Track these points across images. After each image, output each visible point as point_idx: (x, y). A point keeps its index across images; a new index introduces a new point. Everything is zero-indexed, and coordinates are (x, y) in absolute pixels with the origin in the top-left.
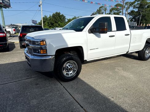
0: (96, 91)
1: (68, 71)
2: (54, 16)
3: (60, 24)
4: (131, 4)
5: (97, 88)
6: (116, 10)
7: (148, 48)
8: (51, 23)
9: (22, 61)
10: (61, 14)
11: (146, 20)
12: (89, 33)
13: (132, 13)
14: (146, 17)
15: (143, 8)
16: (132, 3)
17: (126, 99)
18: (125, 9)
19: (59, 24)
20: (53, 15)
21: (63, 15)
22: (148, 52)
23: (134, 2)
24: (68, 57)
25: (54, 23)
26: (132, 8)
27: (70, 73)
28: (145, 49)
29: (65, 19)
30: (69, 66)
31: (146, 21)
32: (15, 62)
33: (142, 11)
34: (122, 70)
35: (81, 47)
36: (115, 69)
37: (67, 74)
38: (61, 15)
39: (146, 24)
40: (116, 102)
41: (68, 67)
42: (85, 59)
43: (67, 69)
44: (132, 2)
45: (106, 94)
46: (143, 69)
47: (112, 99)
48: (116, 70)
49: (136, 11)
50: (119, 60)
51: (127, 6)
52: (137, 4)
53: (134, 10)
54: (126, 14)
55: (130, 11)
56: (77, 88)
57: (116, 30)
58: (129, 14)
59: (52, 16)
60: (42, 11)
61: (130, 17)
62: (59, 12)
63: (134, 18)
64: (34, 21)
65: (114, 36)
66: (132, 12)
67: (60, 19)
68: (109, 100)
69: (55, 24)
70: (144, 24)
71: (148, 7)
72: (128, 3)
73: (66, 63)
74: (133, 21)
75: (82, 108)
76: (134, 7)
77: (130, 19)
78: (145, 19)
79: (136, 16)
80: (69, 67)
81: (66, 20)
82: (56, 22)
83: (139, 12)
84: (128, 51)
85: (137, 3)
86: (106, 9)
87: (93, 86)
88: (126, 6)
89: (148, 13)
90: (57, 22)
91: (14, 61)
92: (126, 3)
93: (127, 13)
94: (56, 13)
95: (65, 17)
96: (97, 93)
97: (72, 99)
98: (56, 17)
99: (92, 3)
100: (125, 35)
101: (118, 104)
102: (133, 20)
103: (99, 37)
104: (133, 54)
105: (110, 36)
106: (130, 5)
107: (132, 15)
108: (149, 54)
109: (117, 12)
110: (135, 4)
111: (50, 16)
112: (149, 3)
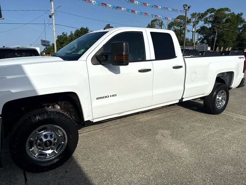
2: (78, 33)
4: (201, 16)
6: (178, 26)
7: (221, 91)
10: (89, 31)
11: (225, 42)
12: (94, 64)
13: (202, 30)
14: (225, 37)
15: (219, 22)
18: (192, 24)
22: (220, 98)
23: (206, 14)
24: (46, 117)
26: (203, 22)
28: (215, 93)
30: (45, 136)
33: (218, 28)
34: (171, 135)
36: (157, 133)
37: (41, 154)
39: (225, 48)
41: (41, 140)
42: (85, 120)
43: (40, 145)
44: (202, 14)
46: (211, 134)
49: (208, 27)
50: (169, 113)
51: (194, 19)
52: (211, 16)
54: (193, 32)
55: (199, 28)
57: (154, 59)
58: (197, 31)
59: (75, 34)
60: (54, 24)
61: (199, 37)
62: (85, 28)
63: (206, 38)
64: (44, 41)
65: (149, 70)
66: (203, 28)
70: (222, 48)
71: (227, 21)
72: (196, 14)
74: (204, 43)
76: (206, 21)
77: (199, 39)
78: (223, 40)
79: (209, 35)
80: (45, 140)
83: (214, 29)
84: (182, 98)
85: (209, 15)
86: (162, 23)
89: (227, 30)
92: (193, 15)
93: (194, 30)
94: (82, 29)
99: (133, 11)
100: (174, 68)
102: (205, 41)
103: (117, 72)
105: (140, 71)
106: (200, 18)
107: (202, 34)
108: (224, 102)
109: (179, 28)
110: (207, 16)
111: (72, 34)
112: (229, 15)
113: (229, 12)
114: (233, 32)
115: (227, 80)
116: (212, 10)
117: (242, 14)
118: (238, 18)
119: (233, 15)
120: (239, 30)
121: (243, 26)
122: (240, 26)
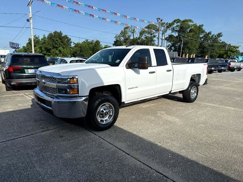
0: (140, 138)
1: (103, 117)
2: (51, 37)
3: (62, 50)
5: (141, 135)
6: (149, 33)
7: (193, 87)
8: (46, 48)
9: (20, 109)
10: (63, 35)
12: (127, 68)
13: (170, 38)
14: (189, 45)
15: (184, 32)
16: (170, 25)
17: (175, 143)
18: (161, 32)
19: (60, 51)
20: (50, 35)
21: (66, 36)
22: (193, 92)
23: (173, 24)
25: (50, 49)
26: (171, 31)
27: (106, 119)
28: (190, 89)
29: (71, 42)
30: (104, 109)
31: (189, 50)
32: (11, 111)
33: (183, 37)
34: (166, 114)
35: (118, 86)
36: (157, 113)
37: (101, 121)
38: (64, 37)
39: (190, 55)
40: (164, 146)
41: (102, 111)
42: (123, 101)
43: (102, 114)
44: (170, 23)
45: (152, 140)
47: (160, 144)
48: (159, 114)
49: (175, 36)
50: (160, 103)
52: (177, 26)
53: (173, 34)
54: (162, 39)
55: (167, 36)
56: (116, 137)
57: (156, 65)
58: (166, 39)
59: (48, 37)
60: (32, 28)
62: (59, 32)
63: (173, 45)
65: (154, 72)
66: (171, 36)
67: (62, 42)
68: (157, 145)
69: (53, 50)
70: (188, 54)
71: (191, 31)
72: (164, 23)
73: (101, 106)
74: (172, 49)
75: (129, 155)
76: (173, 30)
77: (168, 46)
78: (188, 48)
79: (176, 43)
80: (105, 111)
81: (72, 44)
82: (54, 47)
83: (180, 38)
85: (175, 25)
86: (134, 30)
87: (135, 133)
88: (163, 28)
89: (191, 39)
90: (57, 48)
91: (8, 110)
94: (55, 33)
95: (70, 39)
96: (141, 140)
97: (115, 148)
98: (55, 39)
100: (167, 71)
101: (167, 148)
102: (173, 48)
103: (138, 73)
104: (176, 95)
105: (150, 73)
106: (168, 27)
107: (170, 42)
108: (196, 95)
109: (150, 36)
110: (174, 26)
111: (45, 37)
112: (192, 25)
113: (192, 23)
114: (196, 41)
115: (197, 79)
116: (178, 21)
117: (203, 25)
118: (200, 29)
119: (195, 26)
120: (201, 40)
121: (204, 36)
122: (201, 36)
